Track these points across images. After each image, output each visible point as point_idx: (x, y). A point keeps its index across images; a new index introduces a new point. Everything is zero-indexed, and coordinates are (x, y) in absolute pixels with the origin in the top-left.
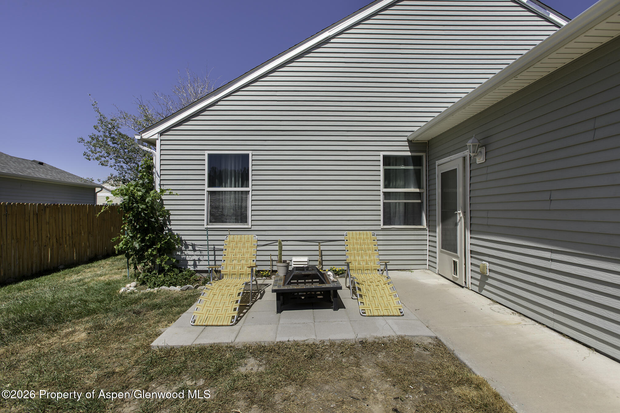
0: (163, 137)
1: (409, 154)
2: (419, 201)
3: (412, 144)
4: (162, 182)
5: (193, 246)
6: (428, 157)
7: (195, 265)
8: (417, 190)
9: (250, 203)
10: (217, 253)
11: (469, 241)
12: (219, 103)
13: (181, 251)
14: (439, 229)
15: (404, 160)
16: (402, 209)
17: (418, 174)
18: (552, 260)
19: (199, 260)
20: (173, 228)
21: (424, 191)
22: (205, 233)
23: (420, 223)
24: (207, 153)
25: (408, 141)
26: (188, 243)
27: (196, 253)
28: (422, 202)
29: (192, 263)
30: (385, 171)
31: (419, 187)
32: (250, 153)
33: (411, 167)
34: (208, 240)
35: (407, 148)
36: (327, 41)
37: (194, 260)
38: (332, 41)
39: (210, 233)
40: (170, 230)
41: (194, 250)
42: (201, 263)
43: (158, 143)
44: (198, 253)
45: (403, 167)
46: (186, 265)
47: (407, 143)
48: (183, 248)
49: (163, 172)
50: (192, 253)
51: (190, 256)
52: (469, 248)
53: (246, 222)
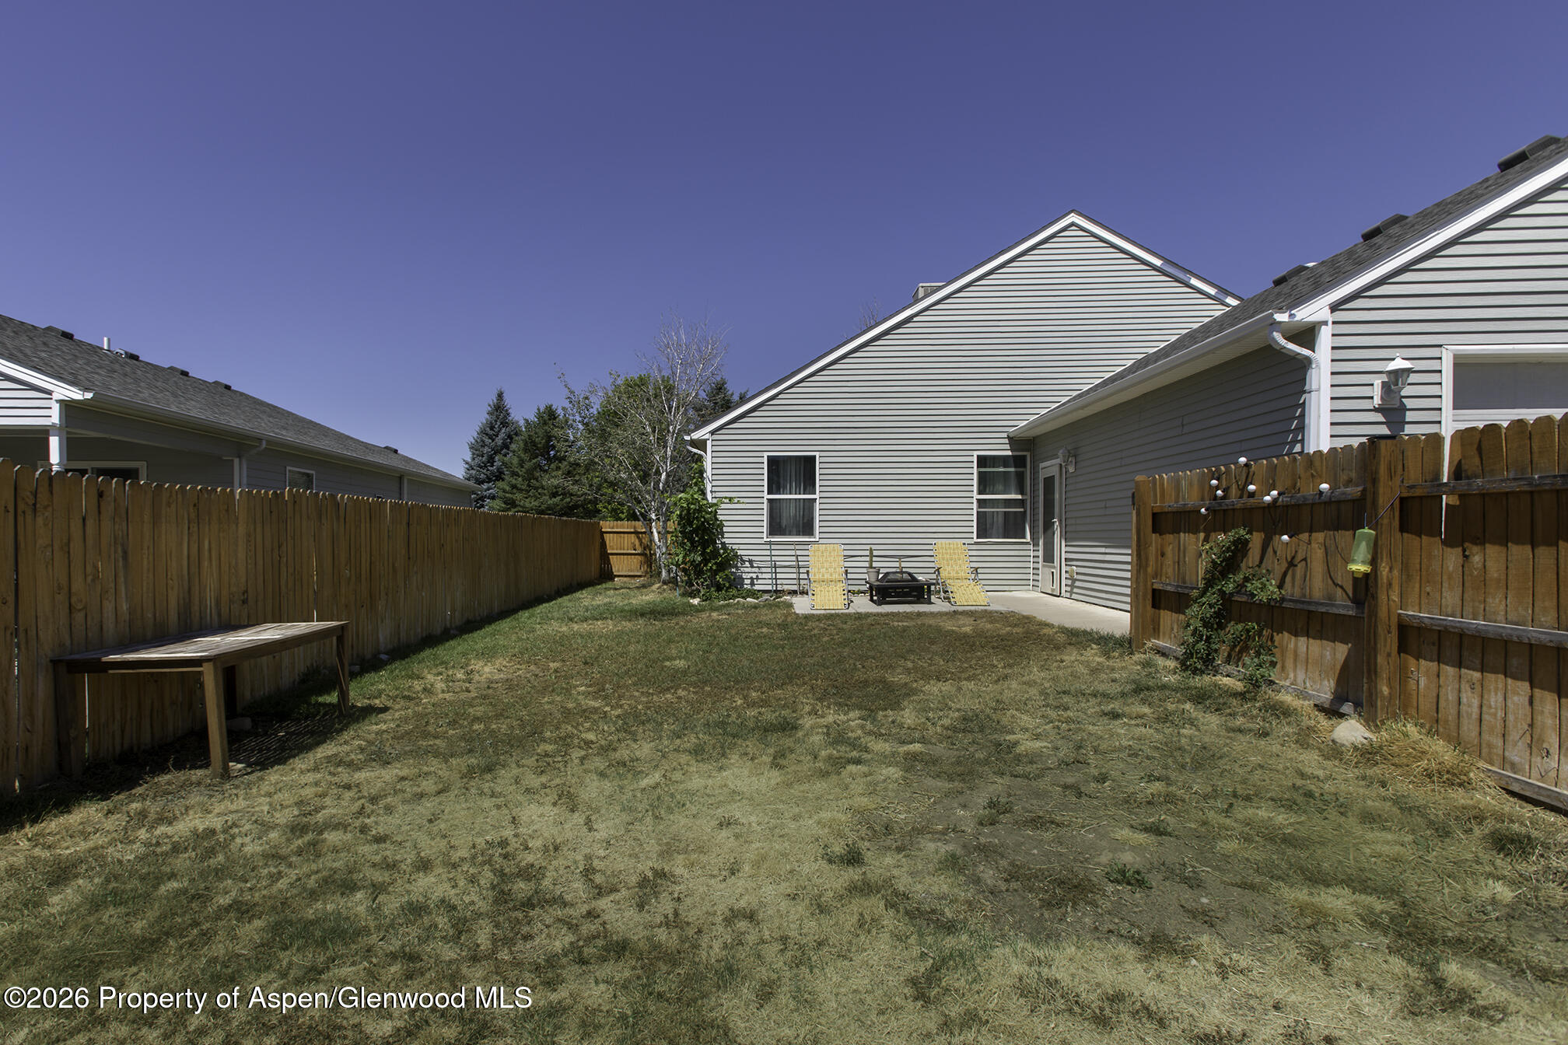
0: (715, 437)
1: (1009, 453)
2: (1022, 510)
3: (1013, 441)
4: (714, 489)
5: (751, 562)
6: (1033, 457)
7: (752, 584)
8: (1019, 497)
9: (817, 513)
10: (778, 570)
11: (1064, 549)
12: (780, 396)
13: (737, 568)
14: (1041, 542)
15: (1003, 461)
16: (1001, 519)
17: (1020, 477)
18: (1106, 554)
19: (757, 578)
20: (727, 541)
21: (1028, 497)
22: (768, 547)
23: (1024, 537)
24: (766, 455)
25: (1008, 437)
26: (745, 558)
27: (754, 570)
28: (1025, 512)
29: (748, 581)
30: (980, 473)
31: (1022, 493)
32: (817, 454)
33: (1012, 469)
34: (771, 556)
35: (1008, 447)
36: (909, 320)
37: (752, 578)
38: (915, 319)
39: (773, 547)
40: (723, 544)
41: (752, 567)
42: (760, 582)
43: (709, 443)
44: (756, 570)
45: (1001, 469)
46: (742, 584)
47: (1007, 441)
48: (739, 565)
49: (715, 477)
50: (749, 570)
51: (747, 573)
52: (1064, 556)
53: (812, 535)
